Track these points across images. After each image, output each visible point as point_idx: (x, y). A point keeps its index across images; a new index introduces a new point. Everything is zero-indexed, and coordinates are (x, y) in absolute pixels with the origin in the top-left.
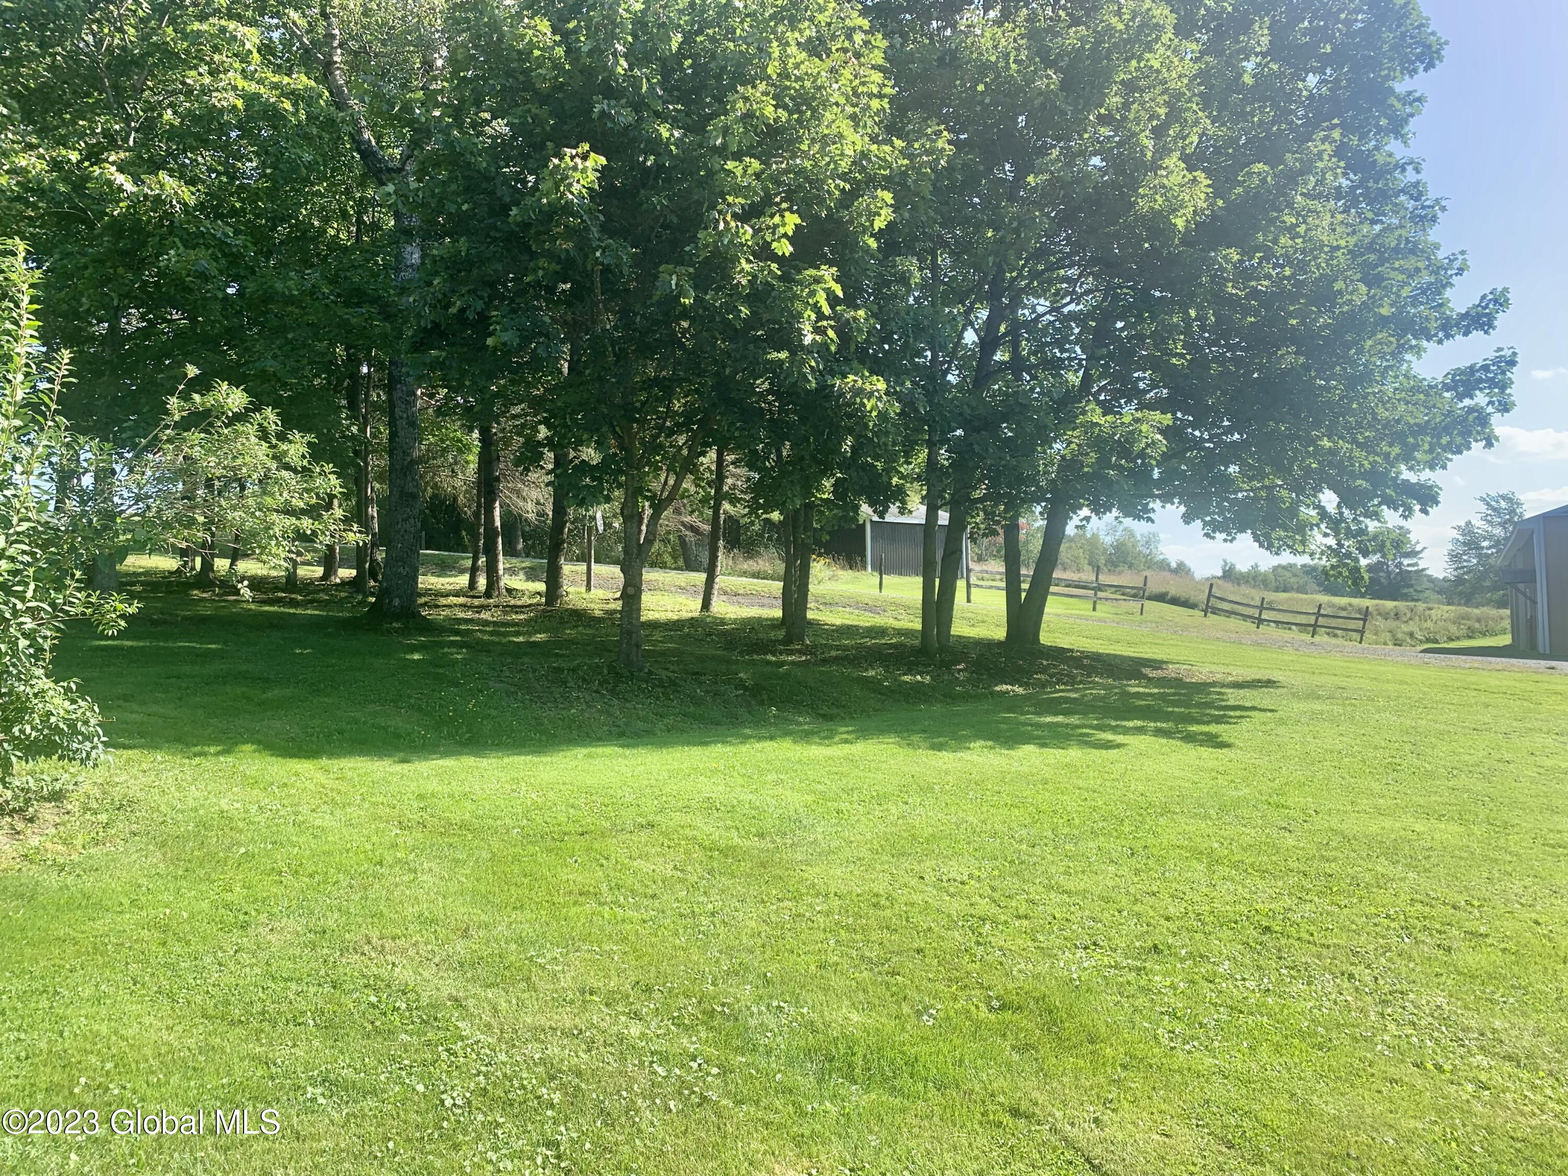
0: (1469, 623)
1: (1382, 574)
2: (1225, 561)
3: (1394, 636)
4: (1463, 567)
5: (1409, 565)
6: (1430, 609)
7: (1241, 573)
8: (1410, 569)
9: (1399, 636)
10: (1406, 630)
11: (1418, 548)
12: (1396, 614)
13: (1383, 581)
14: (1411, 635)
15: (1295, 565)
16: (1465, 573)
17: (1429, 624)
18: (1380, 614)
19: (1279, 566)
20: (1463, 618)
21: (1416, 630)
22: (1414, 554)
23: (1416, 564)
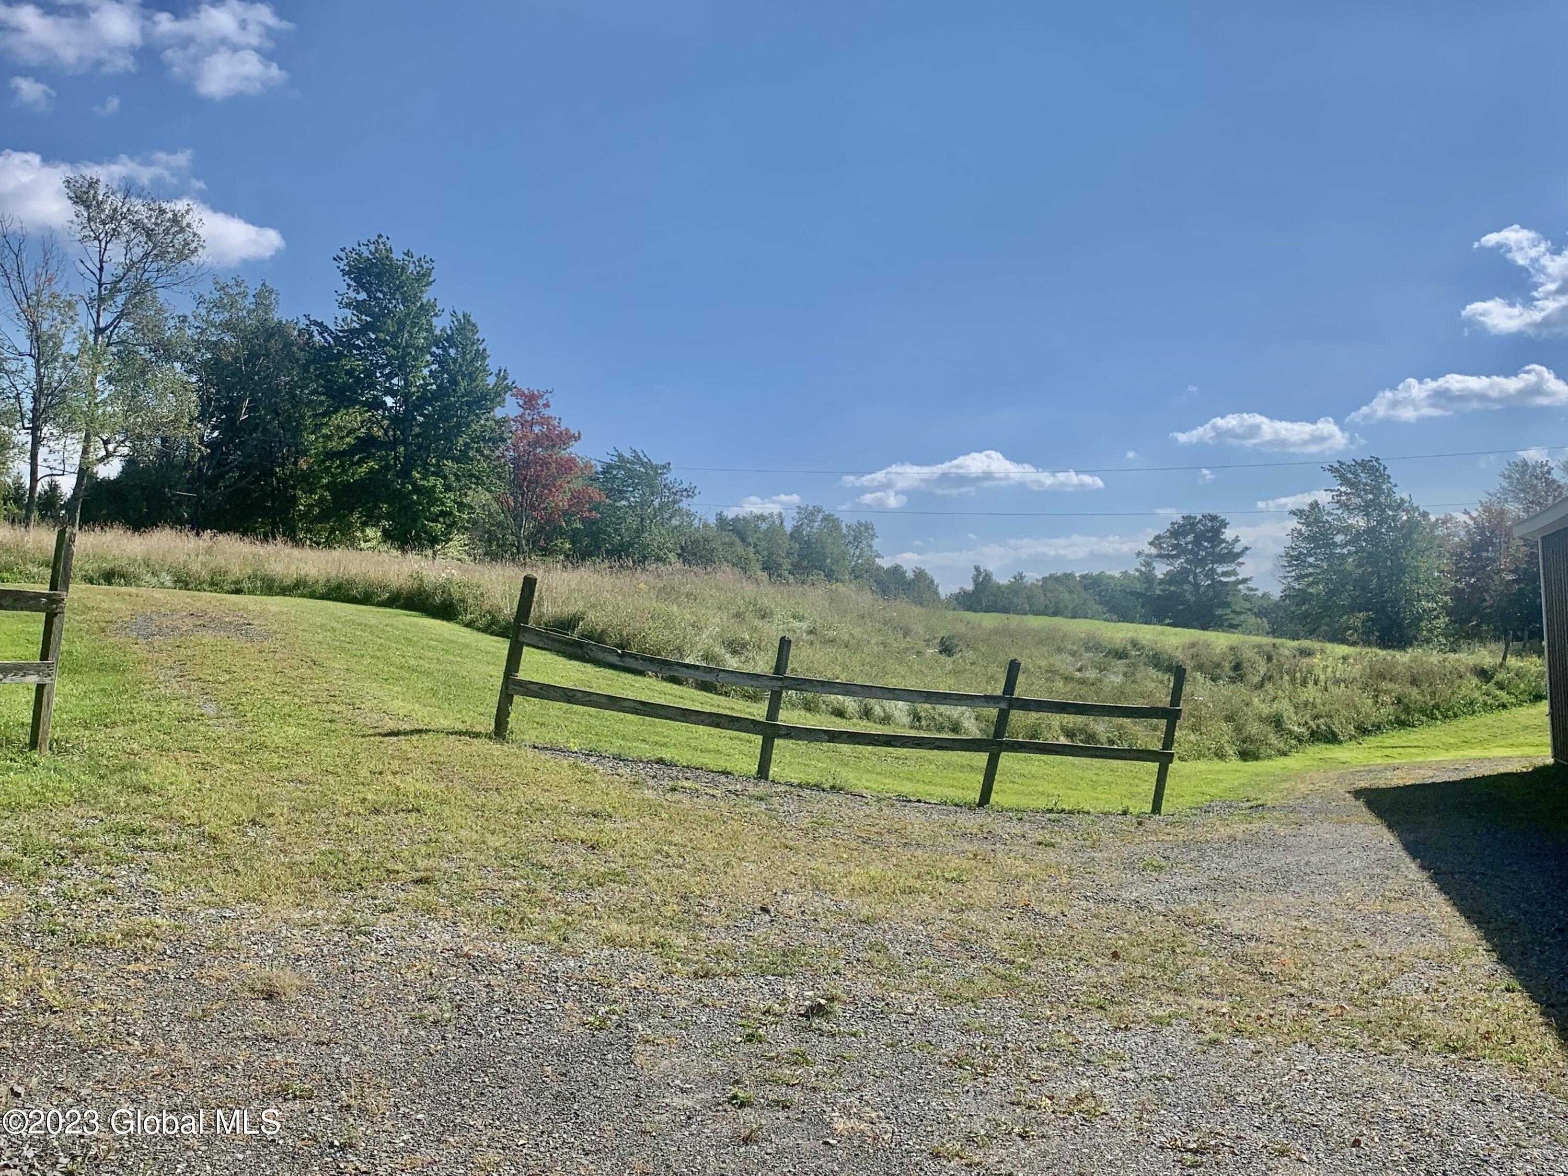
0: (1396, 688)
1: (1186, 587)
2: (977, 569)
3: (1238, 729)
4: (1308, 575)
5: (1225, 574)
6: (1309, 653)
7: (999, 587)
8: (1224, 579)
9: (1254, 728)
10: (1265, 709)
11: (1237, 549)
12: (1237, 667)
13: (1189, 596)
14: (1277, 722)
15: (1071, 575)
16: (1308, 585)
17: (1310, 693)
18: (1200, 667)
19: (1051, 576)
20: (1382, 676)
21: (1284, 707)
22: (1232, 556)
23: (1234, 573)
